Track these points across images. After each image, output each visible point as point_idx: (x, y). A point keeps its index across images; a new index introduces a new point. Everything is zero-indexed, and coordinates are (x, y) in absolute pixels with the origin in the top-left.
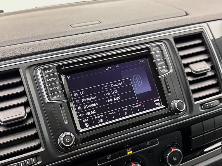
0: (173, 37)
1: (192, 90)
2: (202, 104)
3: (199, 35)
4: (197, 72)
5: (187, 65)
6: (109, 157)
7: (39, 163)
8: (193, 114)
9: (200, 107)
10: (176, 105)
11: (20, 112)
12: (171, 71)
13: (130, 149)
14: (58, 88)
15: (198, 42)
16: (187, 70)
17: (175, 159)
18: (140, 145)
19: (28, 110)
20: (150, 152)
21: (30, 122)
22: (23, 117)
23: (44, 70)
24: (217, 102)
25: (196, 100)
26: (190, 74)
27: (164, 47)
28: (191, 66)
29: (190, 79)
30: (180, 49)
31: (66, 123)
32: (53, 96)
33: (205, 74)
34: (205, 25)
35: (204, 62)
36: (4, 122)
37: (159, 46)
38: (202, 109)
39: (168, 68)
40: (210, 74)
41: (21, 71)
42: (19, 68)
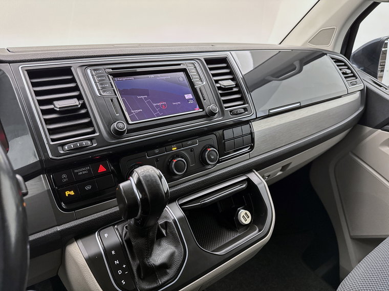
0: (204, 58)
1: (223, 100)
2: (231, 111)
3: (224, 60)
4: (225, 86)
5: (217, 82)
6: (157, 151)
7: (95, 145)
8: (225, 118)
9: (229, 113)
10: (211, 108)
11: (74, 102)
12: (204, 83)
13: (175, 146)
14: (107, 85)
15: (224, 65)
16: (218, 85)
17: (213, 157)
18: (184, 143)
19: (81, 102)
20: (192, 151)
21: (83, 111)
22: (77, 105)
23: (94, 70)
24: (242, 111)
25: (226, 108)
26: (220, 88)
27: (197, 65)
28: (220, 82)
29: (220, 92)
30: (211, 69)
31: (118, 115)
32: (104, 92)
33: (231, 88)
34: (228, 53)
35: (230, 81)
36: (60, 108)
37: (193, 63)
38: (231, 115)
39: (202, 81)
40: (235, 90)
41: (72, 69)
42: (71, 67)
